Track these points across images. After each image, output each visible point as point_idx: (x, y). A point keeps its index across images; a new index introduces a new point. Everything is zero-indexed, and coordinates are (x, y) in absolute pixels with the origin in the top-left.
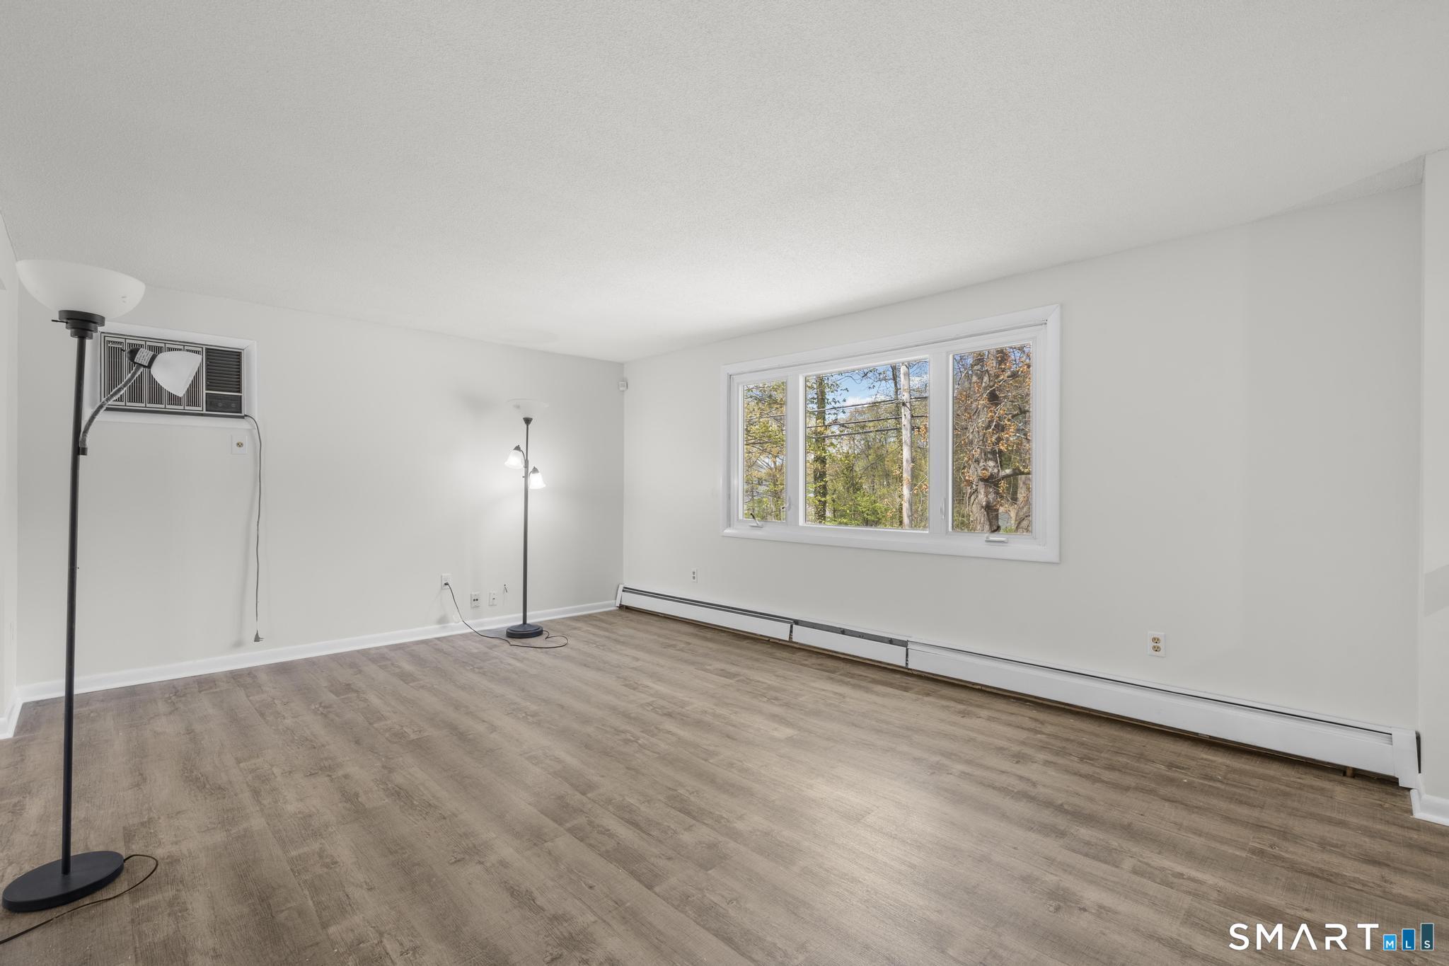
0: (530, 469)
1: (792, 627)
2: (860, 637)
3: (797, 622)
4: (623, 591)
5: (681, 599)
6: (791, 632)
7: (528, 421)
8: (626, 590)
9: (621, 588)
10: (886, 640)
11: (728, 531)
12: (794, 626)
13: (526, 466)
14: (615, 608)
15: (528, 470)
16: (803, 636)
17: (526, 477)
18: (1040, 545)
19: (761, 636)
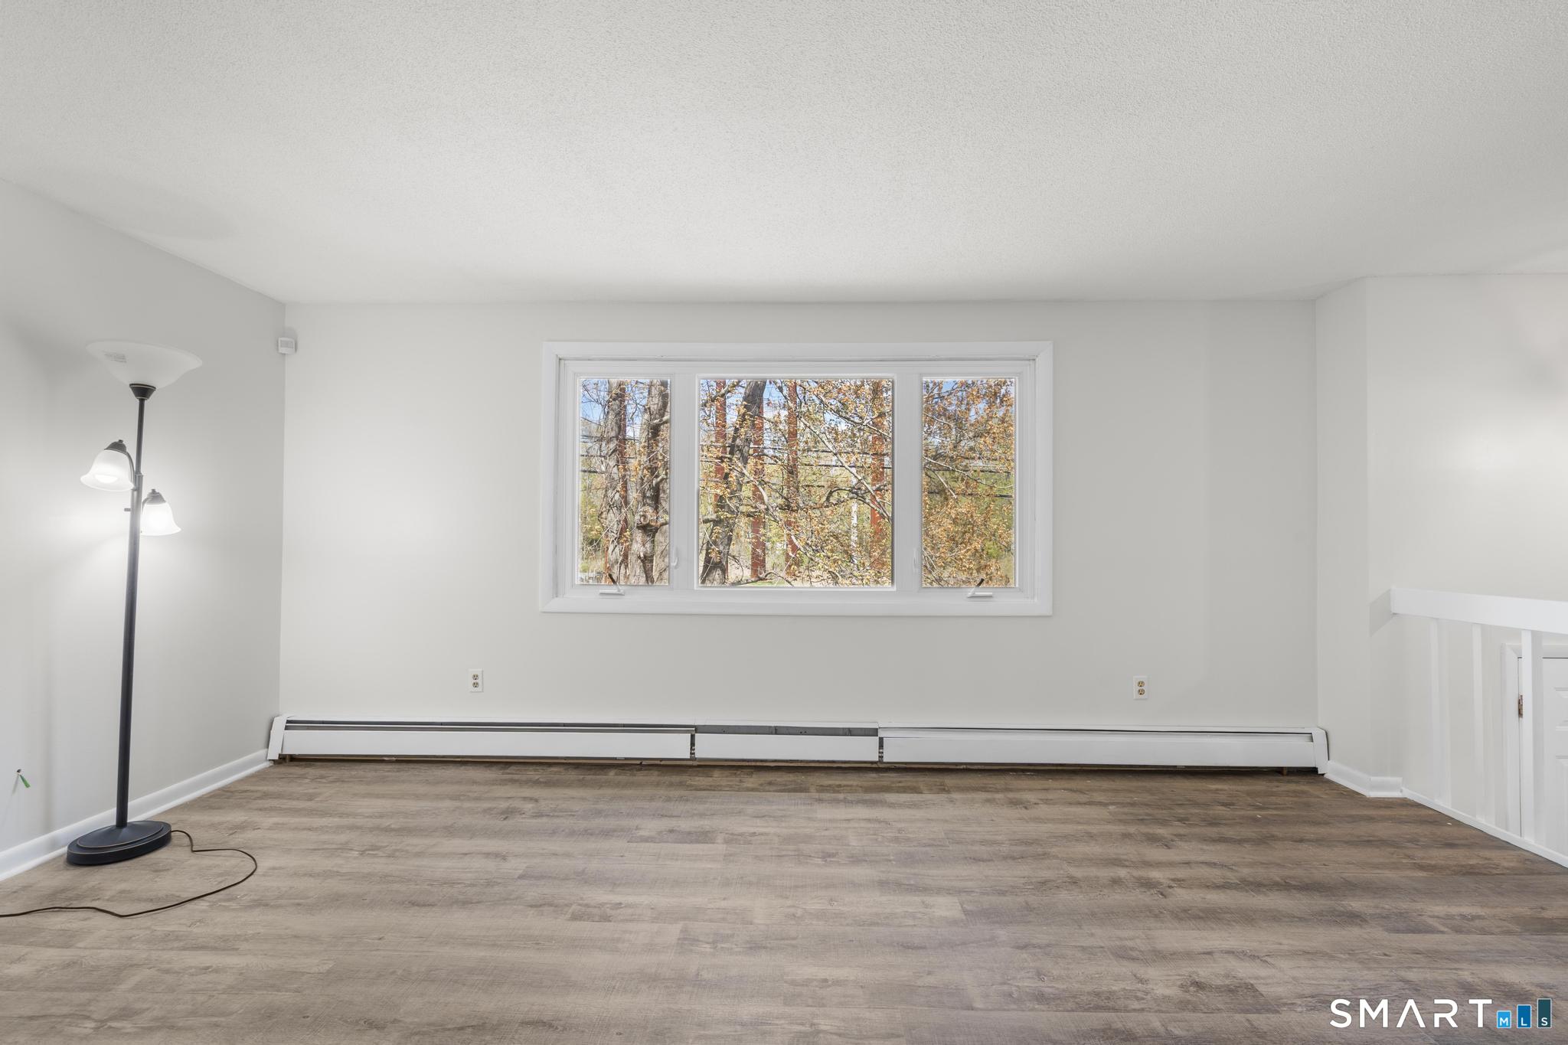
0: (145, 493)
1: (693, 737)
2: (801, 734)
3: (698, 729)
4: (287, 728)
5: (442, 724)
6: (693, 744)
7: (143, 392)
8: (291, 725)
9: (279, 724)
10: (841, 732)
11: (556, 604)
12: (697, 735)
13: (138, 489)
14: (266, 764)
15: (140, 497)
16: (710, 747)
17: (135, 509)
18: (1028, 598)
19: (626, 759)
